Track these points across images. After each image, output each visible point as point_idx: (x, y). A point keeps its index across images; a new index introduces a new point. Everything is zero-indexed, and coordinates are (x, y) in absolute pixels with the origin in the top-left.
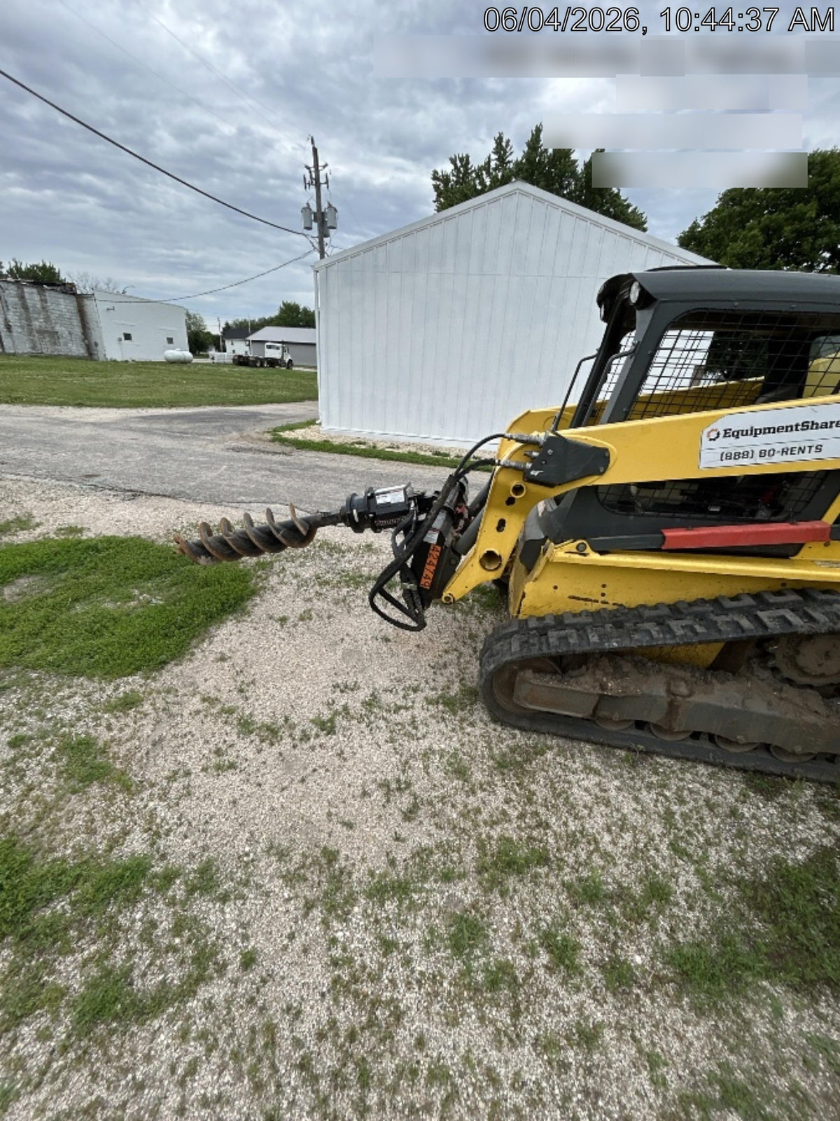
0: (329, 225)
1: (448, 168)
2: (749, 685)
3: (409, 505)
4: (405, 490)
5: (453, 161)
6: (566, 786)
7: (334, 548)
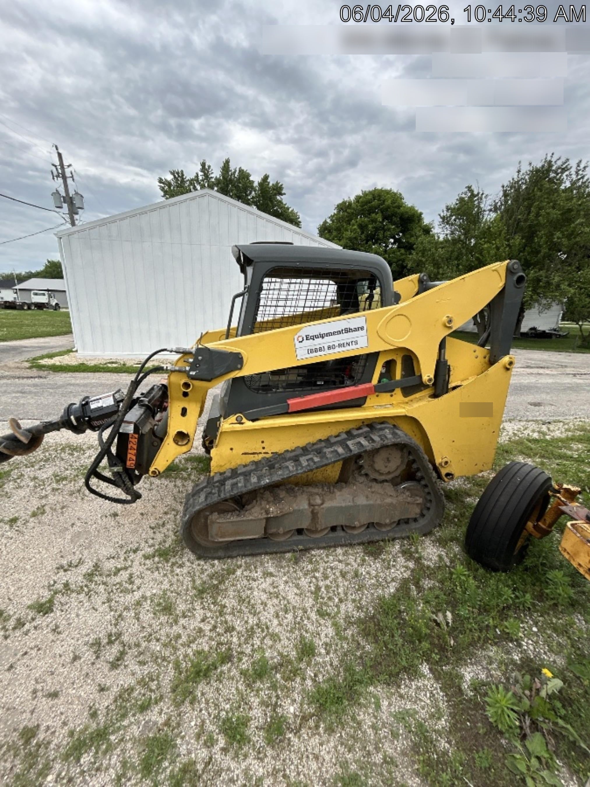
0: (77, 206)
1: (169, 177)
2: (355, 487)
3: (119, 406)
4: (113, 395)
5: (173, 173)
6: (249, 592)
7: (74, 449)
